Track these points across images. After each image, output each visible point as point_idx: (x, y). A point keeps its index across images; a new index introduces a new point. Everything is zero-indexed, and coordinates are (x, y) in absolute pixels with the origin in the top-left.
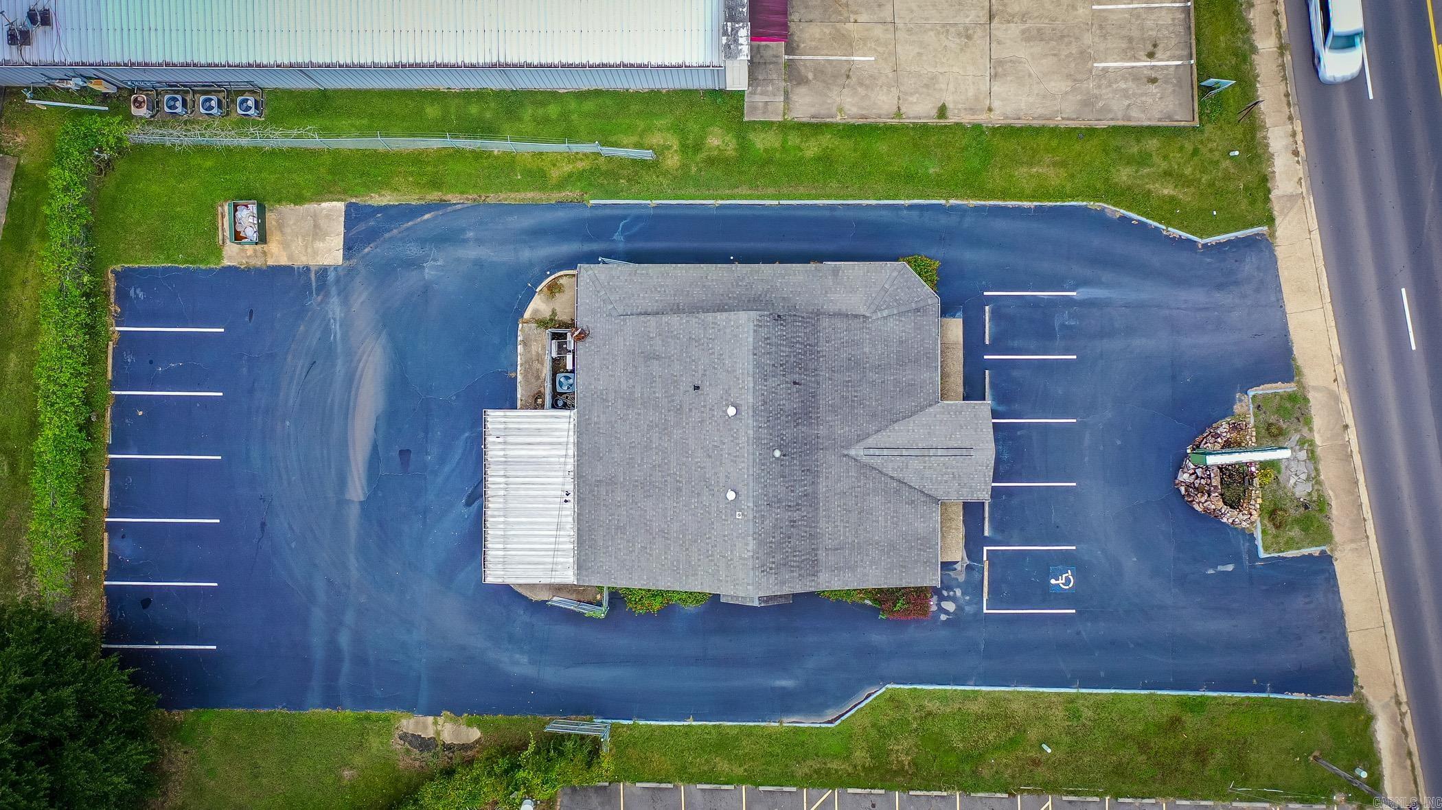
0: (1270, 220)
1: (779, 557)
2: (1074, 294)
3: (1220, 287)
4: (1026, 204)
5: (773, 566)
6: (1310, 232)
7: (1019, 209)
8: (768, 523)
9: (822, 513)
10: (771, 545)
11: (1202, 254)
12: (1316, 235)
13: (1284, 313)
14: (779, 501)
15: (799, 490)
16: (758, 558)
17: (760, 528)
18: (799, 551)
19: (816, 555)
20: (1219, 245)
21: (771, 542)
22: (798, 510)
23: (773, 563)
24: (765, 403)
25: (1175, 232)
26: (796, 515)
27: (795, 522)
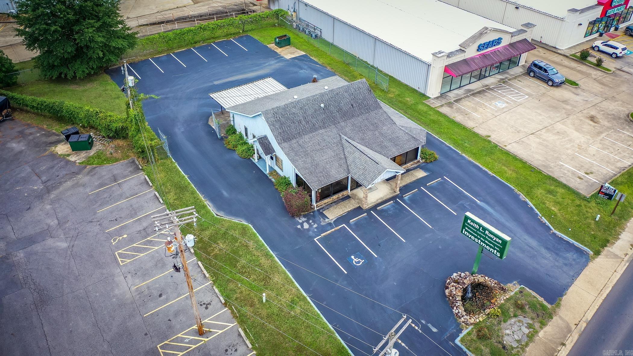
0: (597, 253)
1: (283, 120)
2: (479, 202)
3: (548, 249)
4: (490, 173)
5: (278, 118)
6: (615, 271)
8: (294, 110)
9: (311, 135)
10: (286, 114)
11: (550, 235)
12: (618, 275)
13: (572, 283)
14: (305, 113)
15: (314, 121)
16: (278, 110)
17: (290, 107)
18: (290, 129)
19: (293, 139)
20: (561, 239)
21: (287, 114)
22: (306, 123)
23: (279, 117)
24: (337, 94)
25: (544, 220)
26: (304, 123)
27: (301, 122)
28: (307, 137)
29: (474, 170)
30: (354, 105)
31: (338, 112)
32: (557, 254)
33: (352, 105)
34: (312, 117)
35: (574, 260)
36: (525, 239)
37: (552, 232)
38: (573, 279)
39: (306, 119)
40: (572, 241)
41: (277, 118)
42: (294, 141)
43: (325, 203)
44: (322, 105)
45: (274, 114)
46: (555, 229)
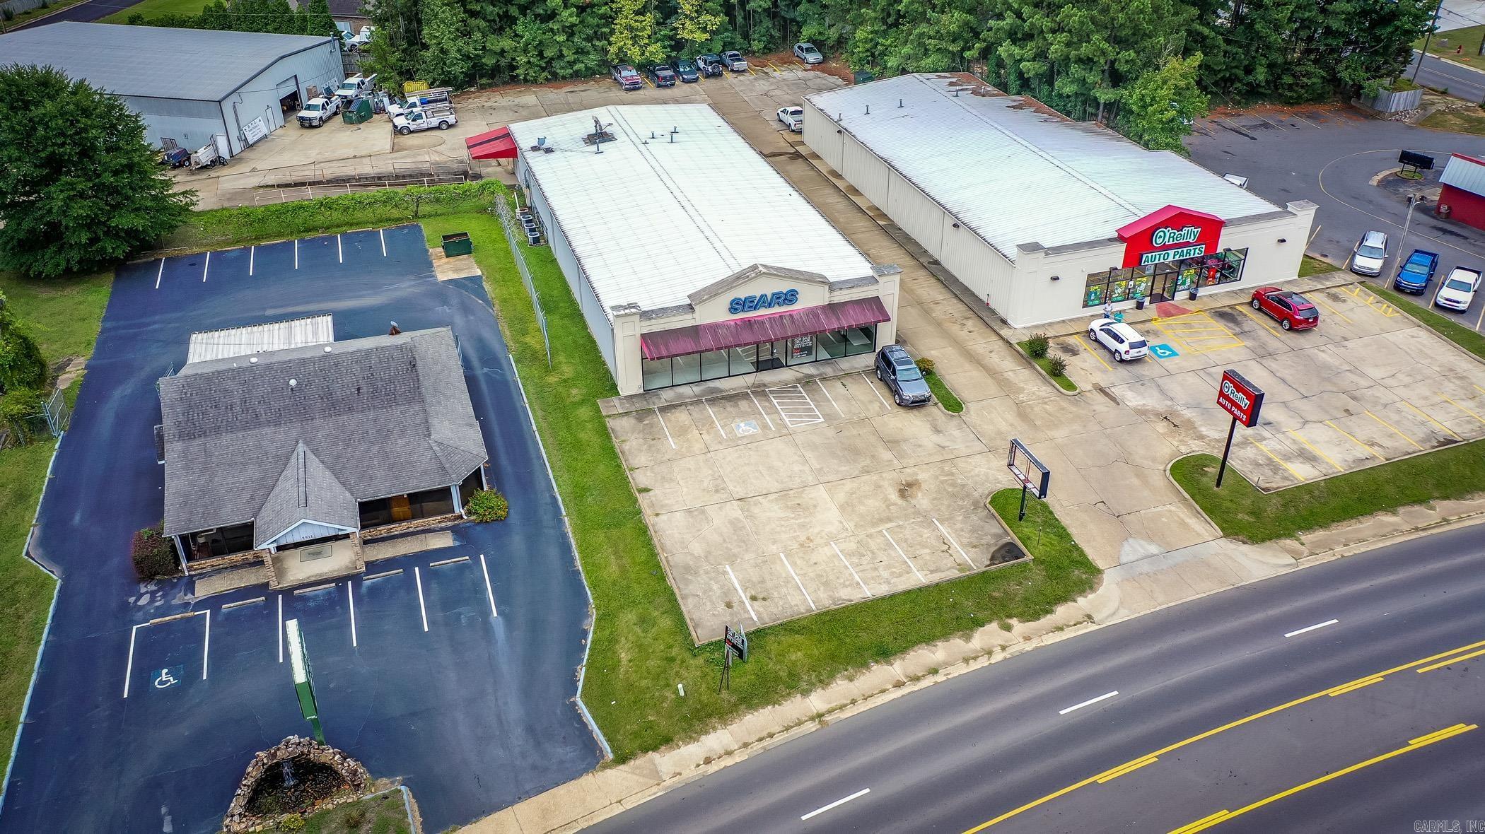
0: (621, 759)
1: (197, 399)
2: (495, 614)
3: (530, 730)
4: (578, 563)
5: (189, 395)
6: (620, 802)
7: (572, 559)
8: (228, 385)
9: (240, 435)
11: (564, 704)
12: (618, 810)
13: (511, 803)
14: (249, 391)
15: (260, 409)
16: (196, 379)
17: (223, 377)
18: (203, 418)
19: (200, 436)
20: (579, 717)
21: (211, 389)
22: (243, 411)
23: (191, 395)
24: (337, 365)
25: (581, 676)
26: (237, 409)
27: (231, 409)
28: (230, 436)
29: (553, 552)
30: (364, 390)
31: (322, 398)
32: (538, 744)
33: (359, 389)
34: (259, 402)
35: (562, 762)
36: (506, 703)
37: (572, 700)
38: (520, 798)
39: (245, 403)
40: (593, 725)
41: (186, 393)
42: (200, 441)
43: (212, 566)
44: (293, 382)
45: (183, 386)
46: (584, 695)
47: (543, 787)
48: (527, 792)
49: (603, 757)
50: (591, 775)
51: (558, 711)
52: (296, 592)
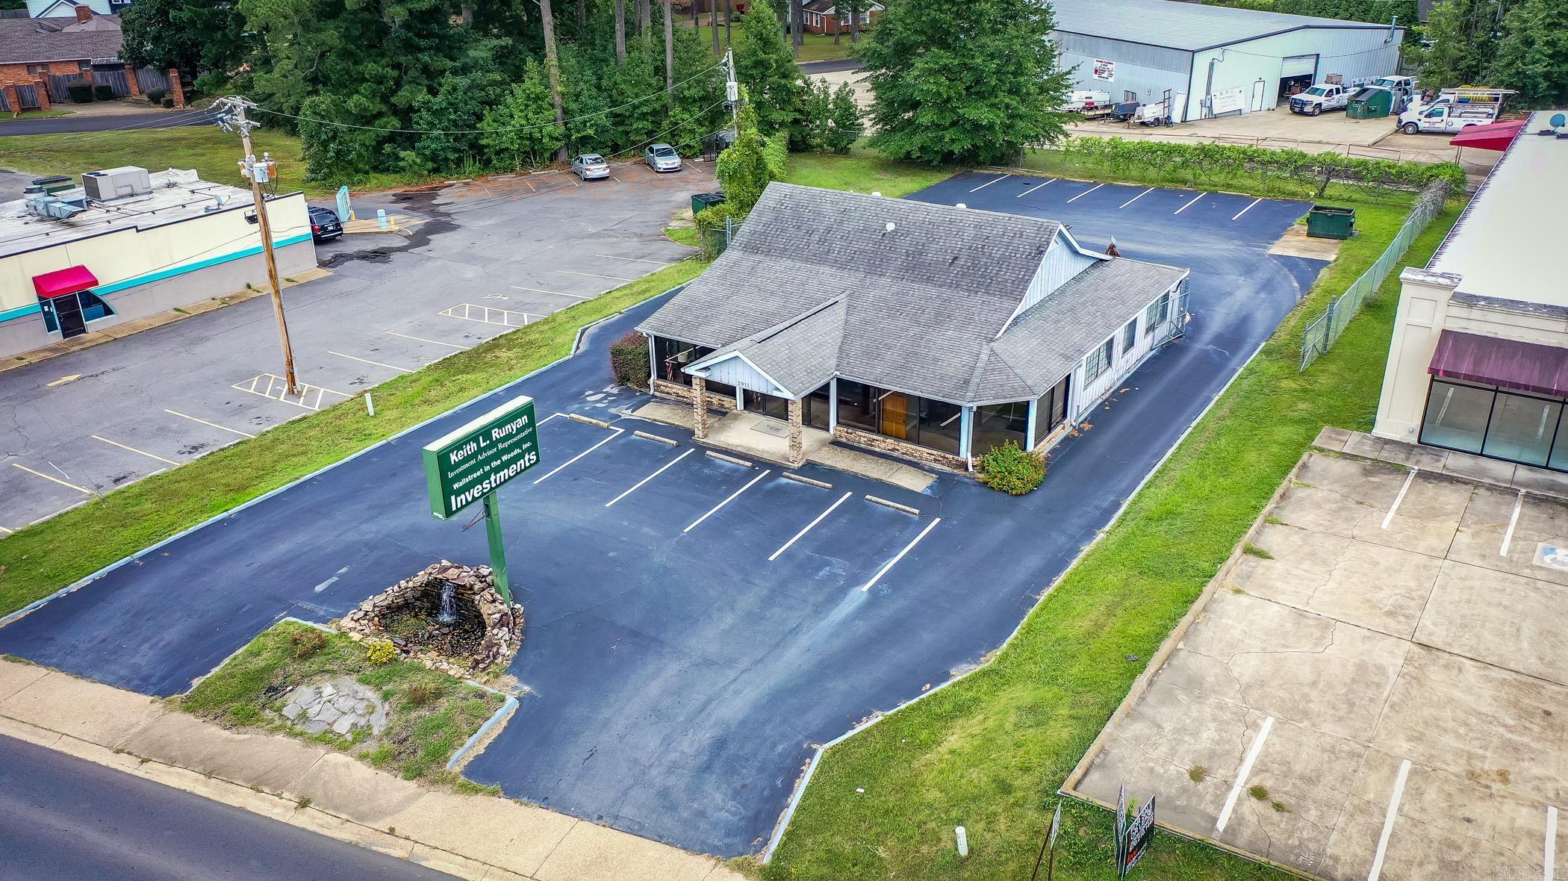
2: (866, 587)
4: (1048, 592)
7: (1046, 584)
11: (798, 743)
13: (583, 816)
15: (837, 245)
18: (779, 235)
20: (796, 773)
22: (820, 240)
25: (868, 724)
26: (815, 237)
28: (788, 263)
30: (961, 262)
31: (908, 256)
32: (705, 769)
33: (955, 258)
34: (842, 237)
35: (701, 814)
36: (737, 693)
37: (814, 746)
38: (600, 818)
39: (829, 233)
40: (795, 800)
41: (782, 205)
42: (758, 258)
43: (678, 395)
44: (891, 227)
45: (785, 197)
46: (834, 751)
47: (642, 827)
48: (616, 817)
49: (757, 852)
50: (713, 862)
51: (780, 748)
52: (708, 452)
